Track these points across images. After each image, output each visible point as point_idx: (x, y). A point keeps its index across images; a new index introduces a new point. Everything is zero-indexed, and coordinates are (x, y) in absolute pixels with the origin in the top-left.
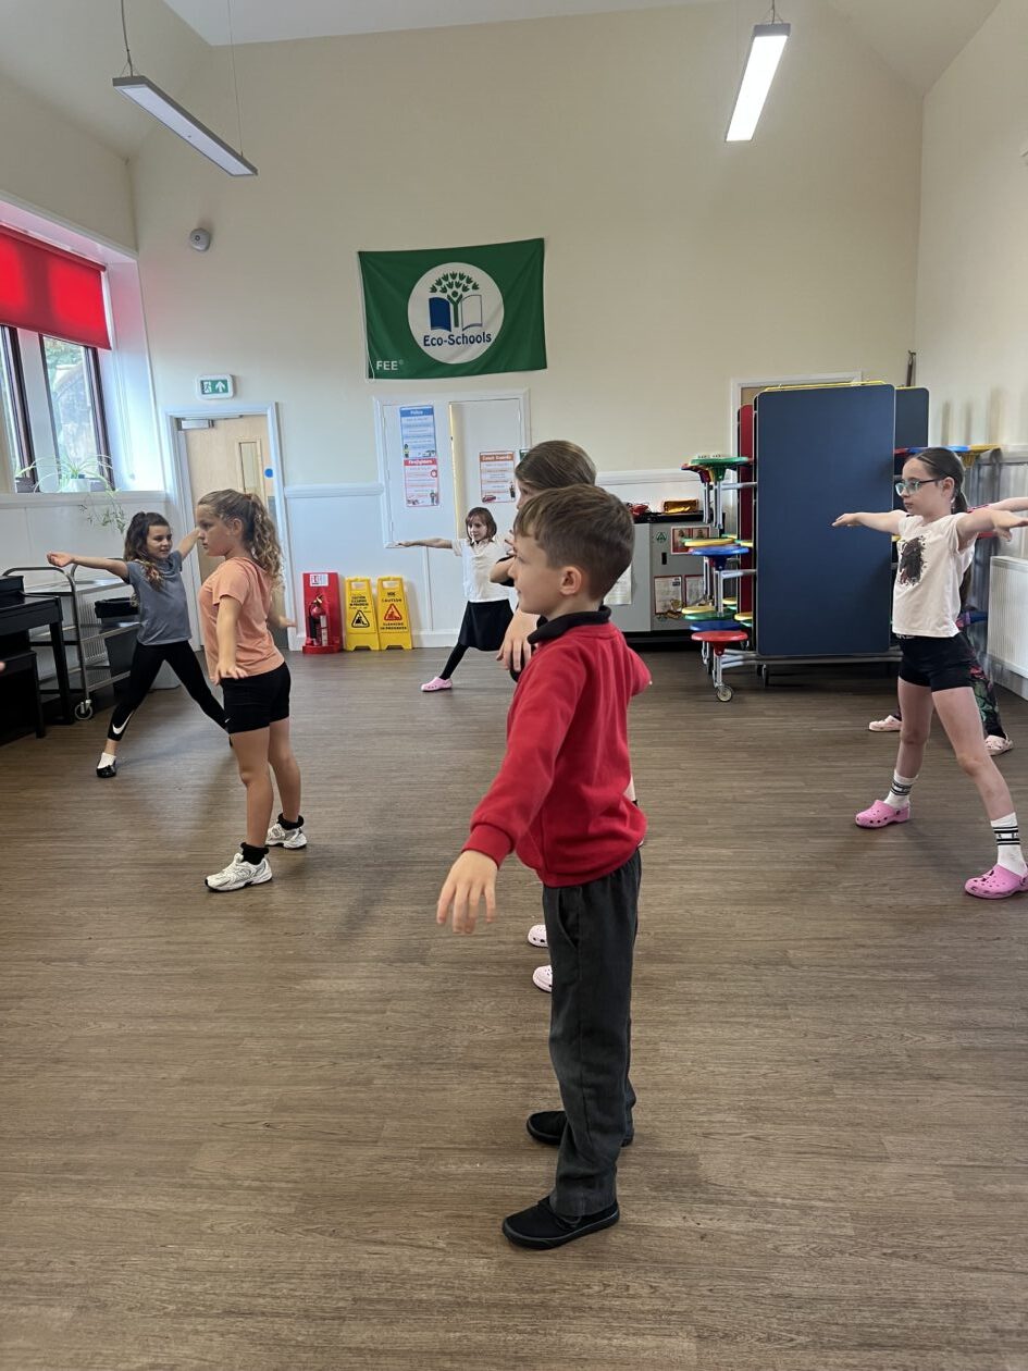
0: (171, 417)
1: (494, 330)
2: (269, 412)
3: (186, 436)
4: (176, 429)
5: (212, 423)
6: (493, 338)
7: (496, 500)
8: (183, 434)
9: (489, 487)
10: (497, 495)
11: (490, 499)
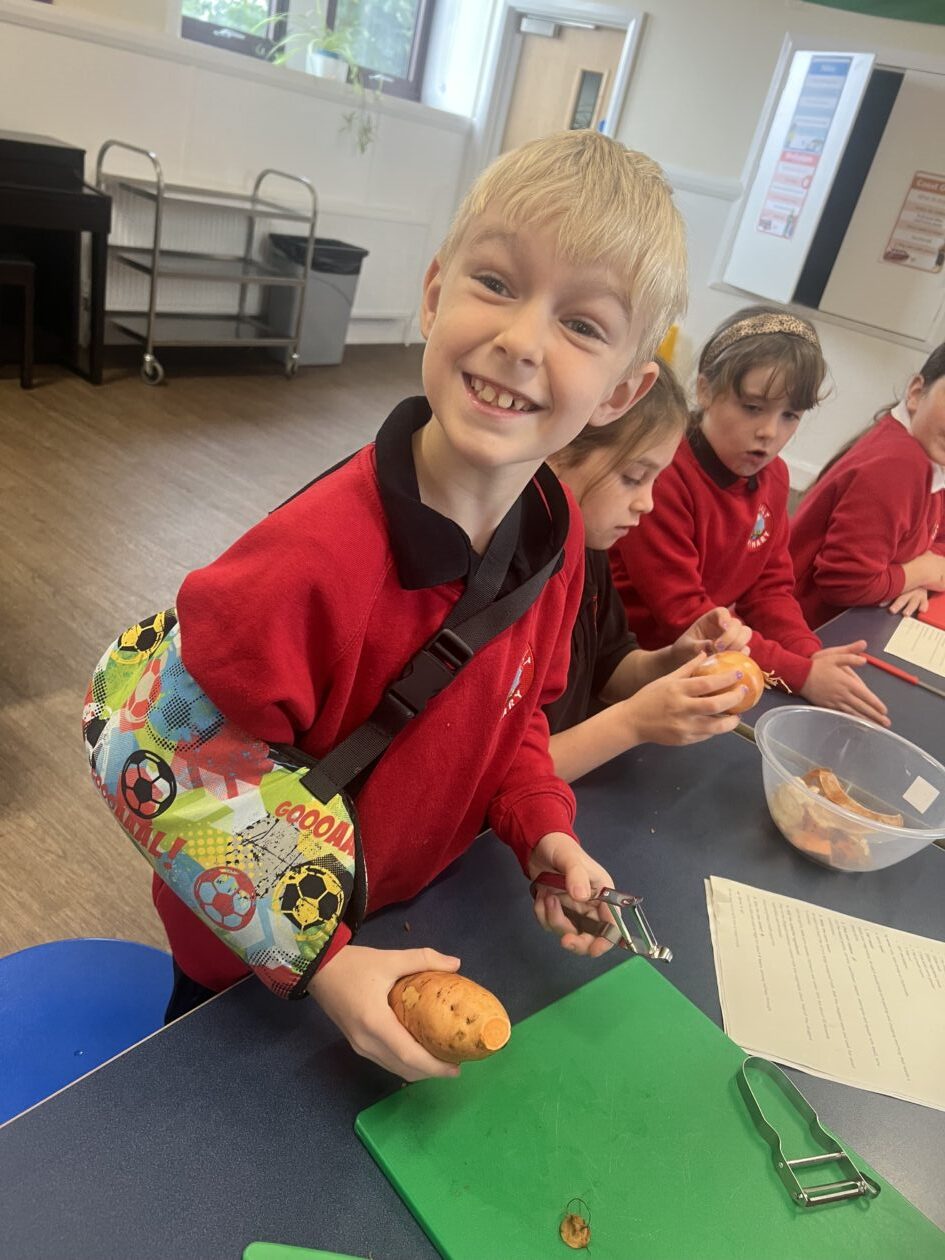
2: (631, 28)
3: (523, 42)
4: (511, 28)
5: (559, 32)
7: (908, 262)
8: (518, 39)
9: (903, 235)
10: (912, 254)
11: (896, 257)
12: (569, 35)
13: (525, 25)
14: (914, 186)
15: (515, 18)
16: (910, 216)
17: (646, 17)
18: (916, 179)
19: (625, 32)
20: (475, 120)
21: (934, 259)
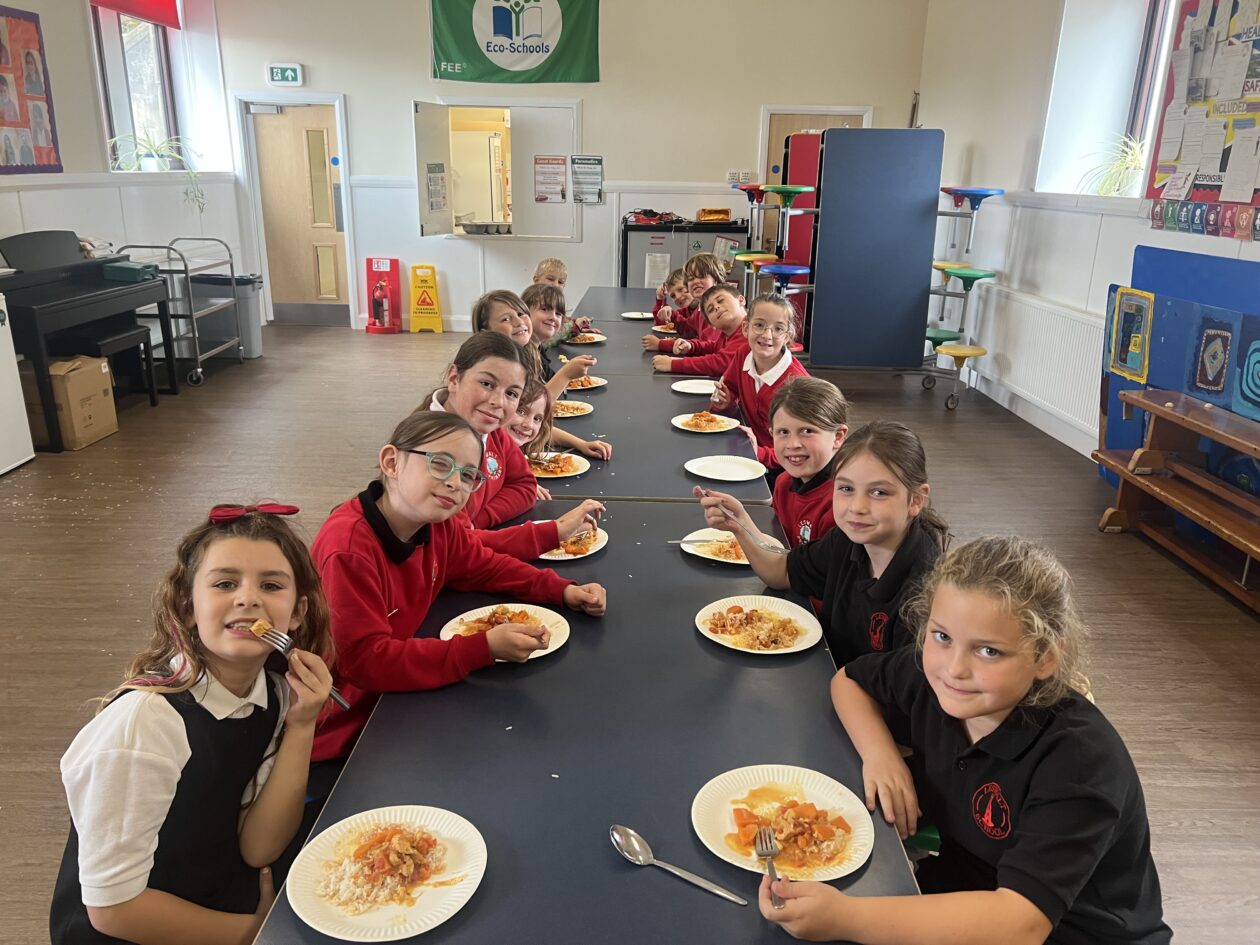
0: (240, 100)
1: (553, 42)
2: (337, 104)
3: (255, 120)
4: (244, 112)
5: (280, 109)
6: (551, 50)
7: (548, 200)
8: (250, 117)
9: (542, 188)
10: (549, 196)
11: (542, 199)
12: (287, 110)
13: (253, 109)
14: (536, 163)
15: (246, 107)
16: (540, 178)
17: (345, 96)
18: (536, 159)
19: (334, 106)
20: (237, 173)
21: (561, 196)
